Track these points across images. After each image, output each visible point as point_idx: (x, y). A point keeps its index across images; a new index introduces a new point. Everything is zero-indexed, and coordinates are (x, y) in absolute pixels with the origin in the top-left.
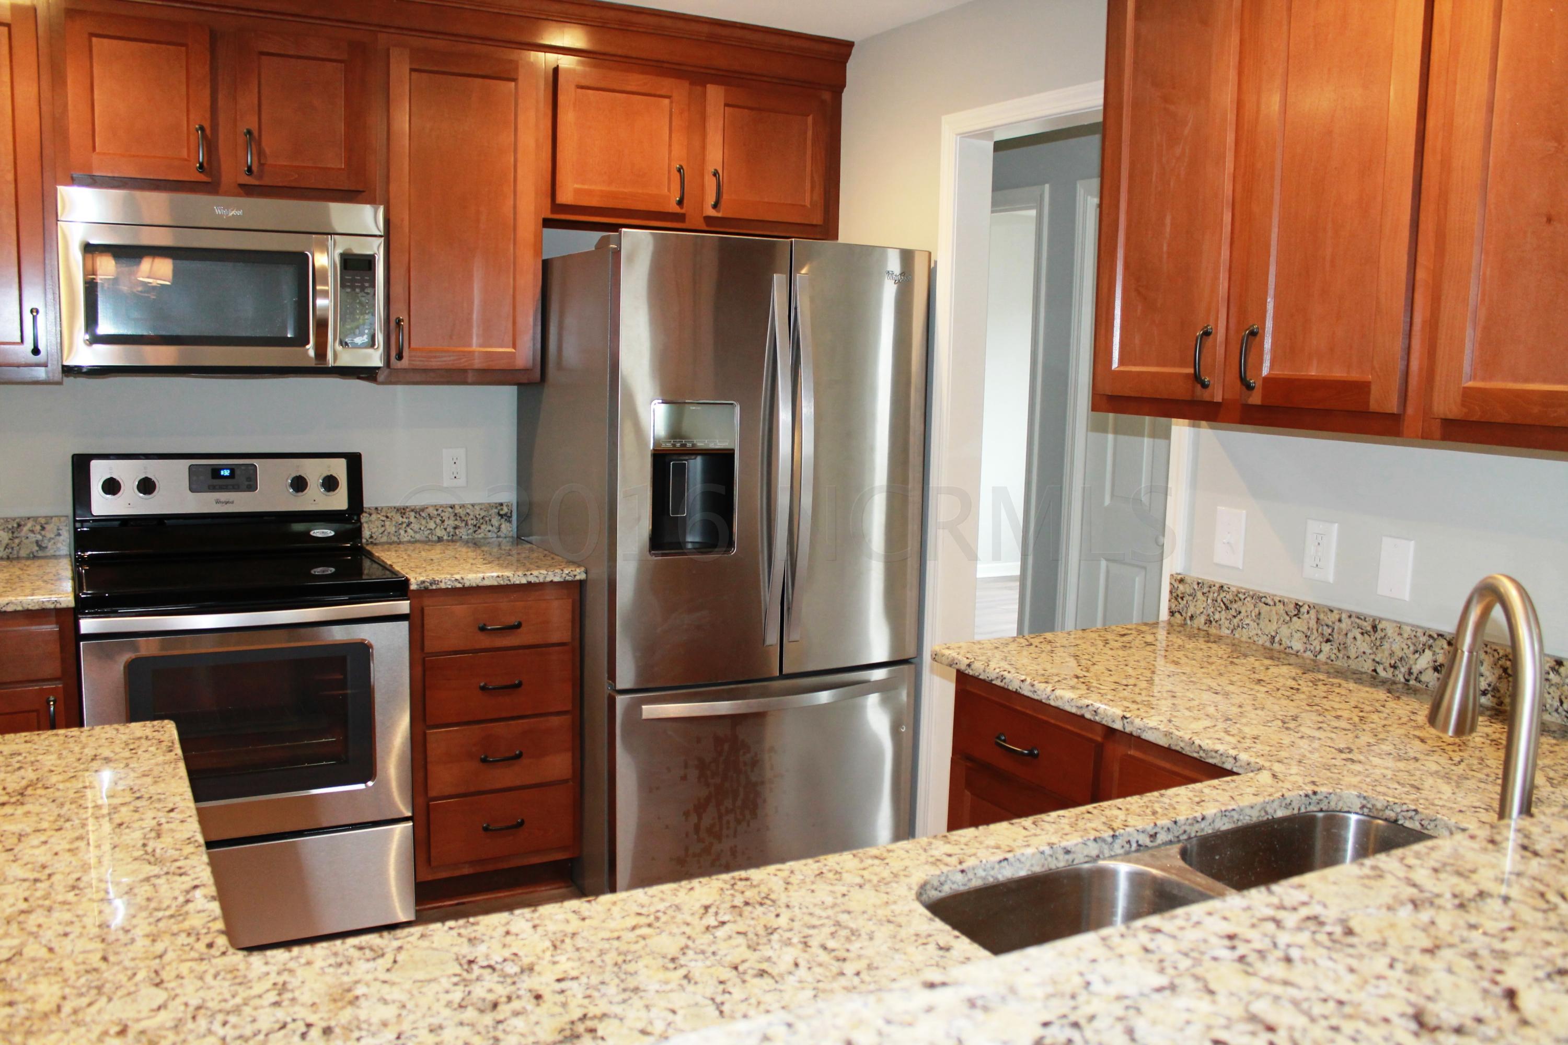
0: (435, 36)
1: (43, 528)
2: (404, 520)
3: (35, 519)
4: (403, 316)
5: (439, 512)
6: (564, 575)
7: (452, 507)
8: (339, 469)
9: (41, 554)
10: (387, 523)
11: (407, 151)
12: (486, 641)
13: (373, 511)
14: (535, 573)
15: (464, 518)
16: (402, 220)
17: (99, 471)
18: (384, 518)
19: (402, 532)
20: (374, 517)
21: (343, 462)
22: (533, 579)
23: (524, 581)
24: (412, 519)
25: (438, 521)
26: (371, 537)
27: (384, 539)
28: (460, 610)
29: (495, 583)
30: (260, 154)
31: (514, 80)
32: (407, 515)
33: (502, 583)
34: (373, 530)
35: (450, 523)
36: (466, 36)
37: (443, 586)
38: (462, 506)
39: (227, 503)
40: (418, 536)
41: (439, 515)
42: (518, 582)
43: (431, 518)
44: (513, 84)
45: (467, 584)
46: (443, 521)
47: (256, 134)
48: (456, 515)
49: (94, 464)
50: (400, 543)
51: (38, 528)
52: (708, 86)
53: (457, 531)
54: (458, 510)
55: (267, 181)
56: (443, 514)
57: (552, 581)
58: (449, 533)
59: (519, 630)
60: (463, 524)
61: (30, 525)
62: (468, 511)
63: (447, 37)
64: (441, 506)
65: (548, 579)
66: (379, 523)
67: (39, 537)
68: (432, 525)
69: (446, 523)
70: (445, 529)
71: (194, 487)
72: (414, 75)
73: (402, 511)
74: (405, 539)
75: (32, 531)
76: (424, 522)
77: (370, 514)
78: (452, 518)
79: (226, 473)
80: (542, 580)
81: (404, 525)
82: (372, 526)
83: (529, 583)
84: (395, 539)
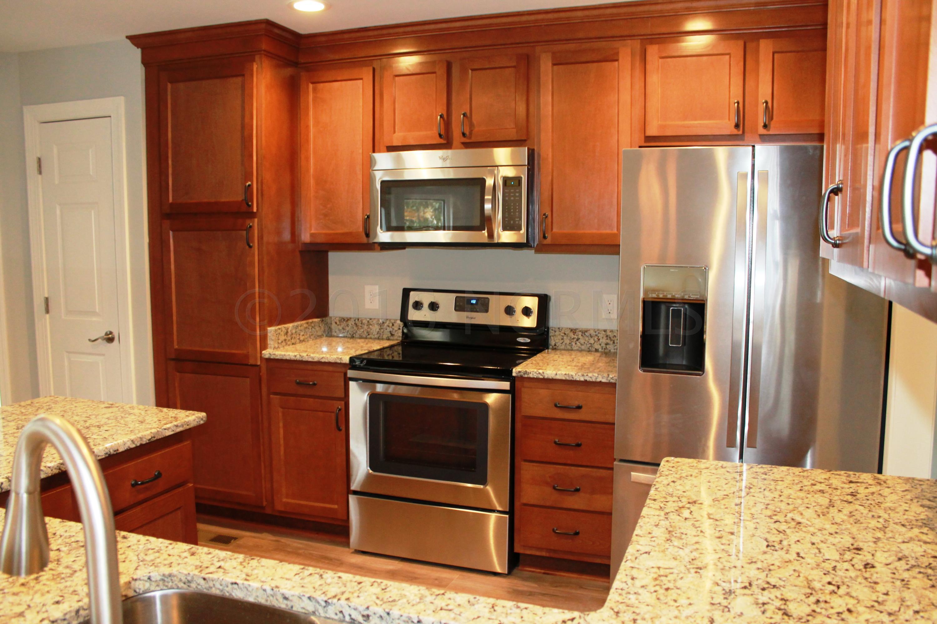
0: (567, 42)
1: (393, 325)
2: (575, 336)
3: (390, 320)
4: (548, 213)
5: (597, 333)
6: (609, 379)
7: (605, 331)
8: (532, 303)
9: (391, 338)
10: (565, 338)
11: (550, 113)
12: (560, 414)
13: (557, 330)
14: (590, 375)
15: (612, 338)
16: (548, 155)
17: (414, 297)
18: (563, 335)
19: (573, 344)
20: (557, 333)
21: (536, 299)
22: (588, 379)
23: (582, 379)
24: (580, 336)
25: (596, 339)
26: (555, 345)
27: (563, 347)
28: (544, 393)
29: (564, 378)
30: (471, 125)
31: (617, 60)
32: (577, 334)
33: (568, 378)
34: (557, 341)
35: (603, 341)
36: (586, 39)
37: (531, 376)
38: (612, 331)
39: (472, 318)
40: (583, 347)
41: (596, 335)
42: (578, 379)
43: (591, 337)
44: (616, 63)
45: (546, 377)
46: (599, 340)
47: (468, 115)
48: (607, 336)
49: (412, 293)
50: (572, 350)
51: (391, 325)
52: (761, 40)
53: (608, 346)
54: (609, 333)
55: (473, 139)
56: (599, 335)
57: (600, 382)
58: (602, 347)
59: (580, 410)
60: (612, 342)
61: (388, 322)
62: (615, 334)
63: (575, 41)
64: (598, 330)
65: (598, 380)
66: (560, 337)
67: (391, 330)
68: (592, 341)
69: (601, 341)
70: (600, 345)
71: (457, 308)
72: (555, 67)
73: (574, 331)
74: (575, 348)
75: (389, 326)
76: (587, 339)
77: (555, 332)
78: (605, 338)
79: (474, 302)
80: (594, 380)
81: (575, 340)
82: (555, 339)
83: (586, 381)
84: (569, 347)
